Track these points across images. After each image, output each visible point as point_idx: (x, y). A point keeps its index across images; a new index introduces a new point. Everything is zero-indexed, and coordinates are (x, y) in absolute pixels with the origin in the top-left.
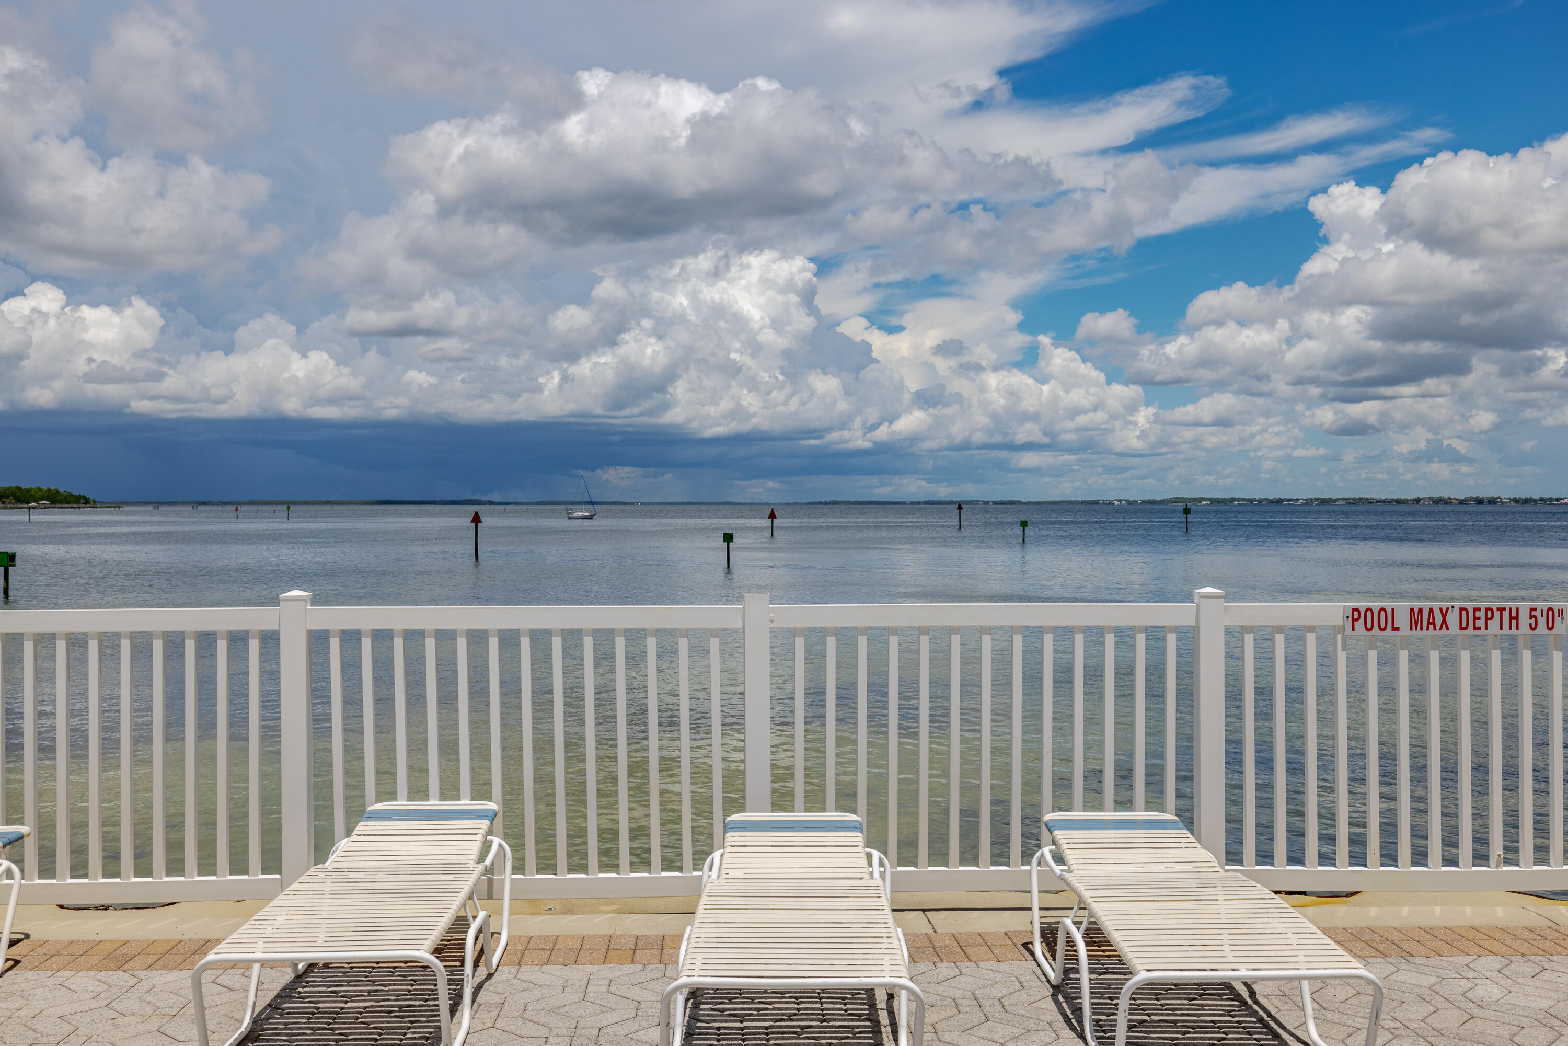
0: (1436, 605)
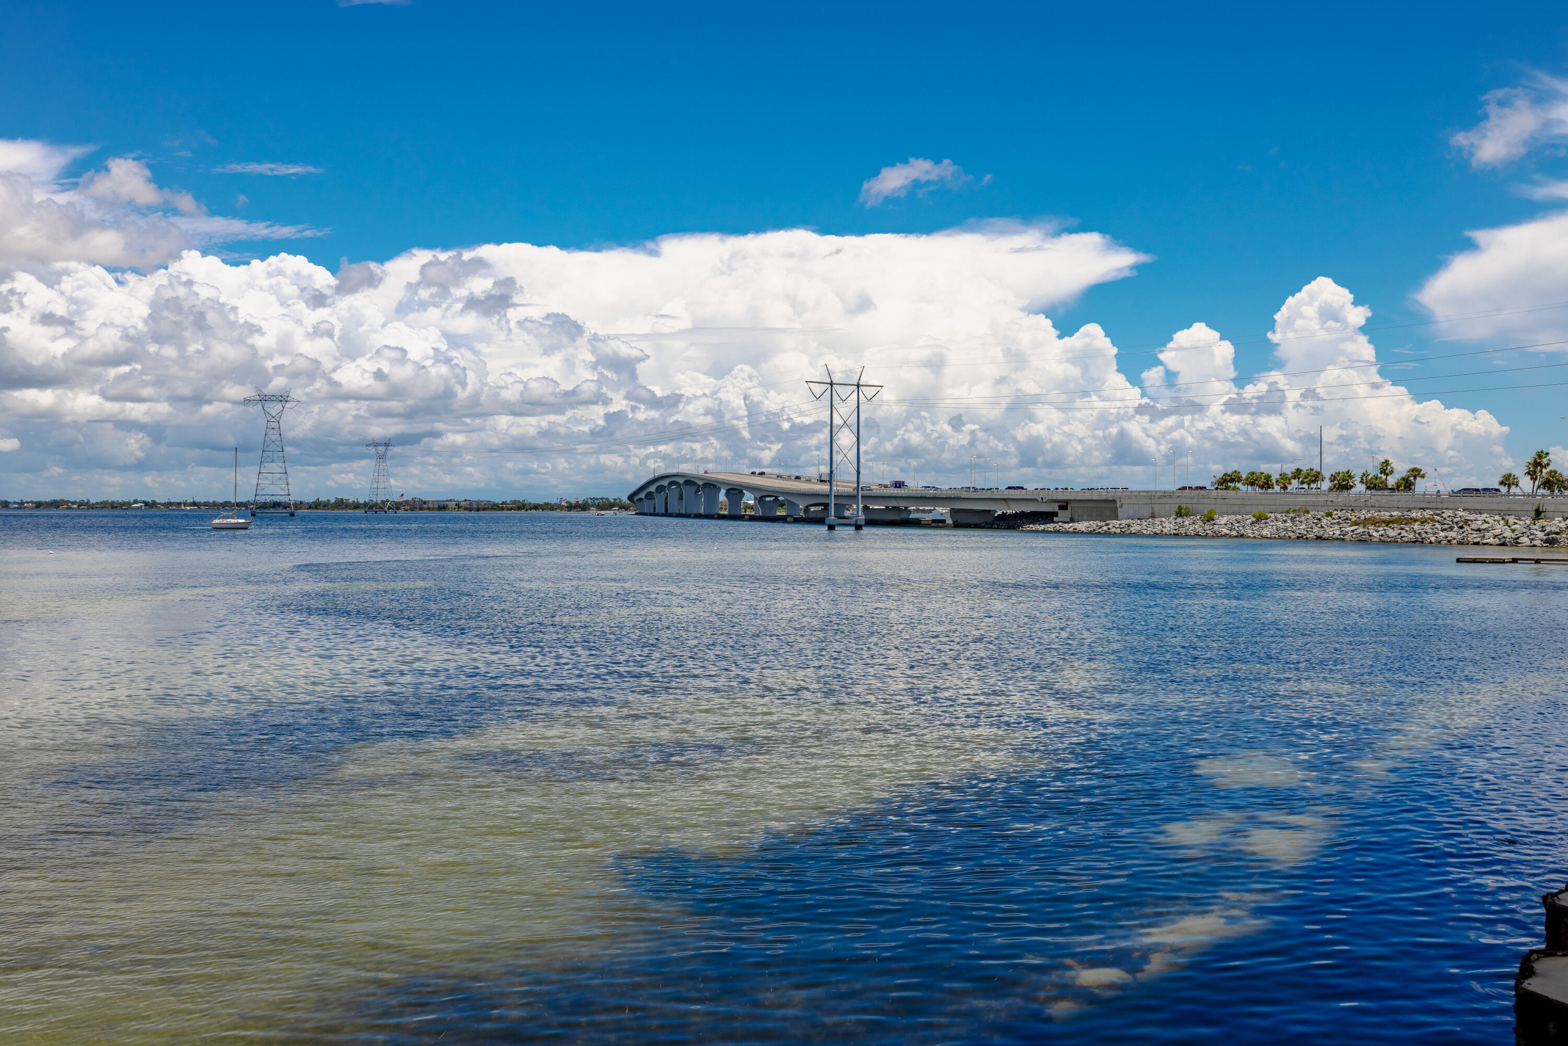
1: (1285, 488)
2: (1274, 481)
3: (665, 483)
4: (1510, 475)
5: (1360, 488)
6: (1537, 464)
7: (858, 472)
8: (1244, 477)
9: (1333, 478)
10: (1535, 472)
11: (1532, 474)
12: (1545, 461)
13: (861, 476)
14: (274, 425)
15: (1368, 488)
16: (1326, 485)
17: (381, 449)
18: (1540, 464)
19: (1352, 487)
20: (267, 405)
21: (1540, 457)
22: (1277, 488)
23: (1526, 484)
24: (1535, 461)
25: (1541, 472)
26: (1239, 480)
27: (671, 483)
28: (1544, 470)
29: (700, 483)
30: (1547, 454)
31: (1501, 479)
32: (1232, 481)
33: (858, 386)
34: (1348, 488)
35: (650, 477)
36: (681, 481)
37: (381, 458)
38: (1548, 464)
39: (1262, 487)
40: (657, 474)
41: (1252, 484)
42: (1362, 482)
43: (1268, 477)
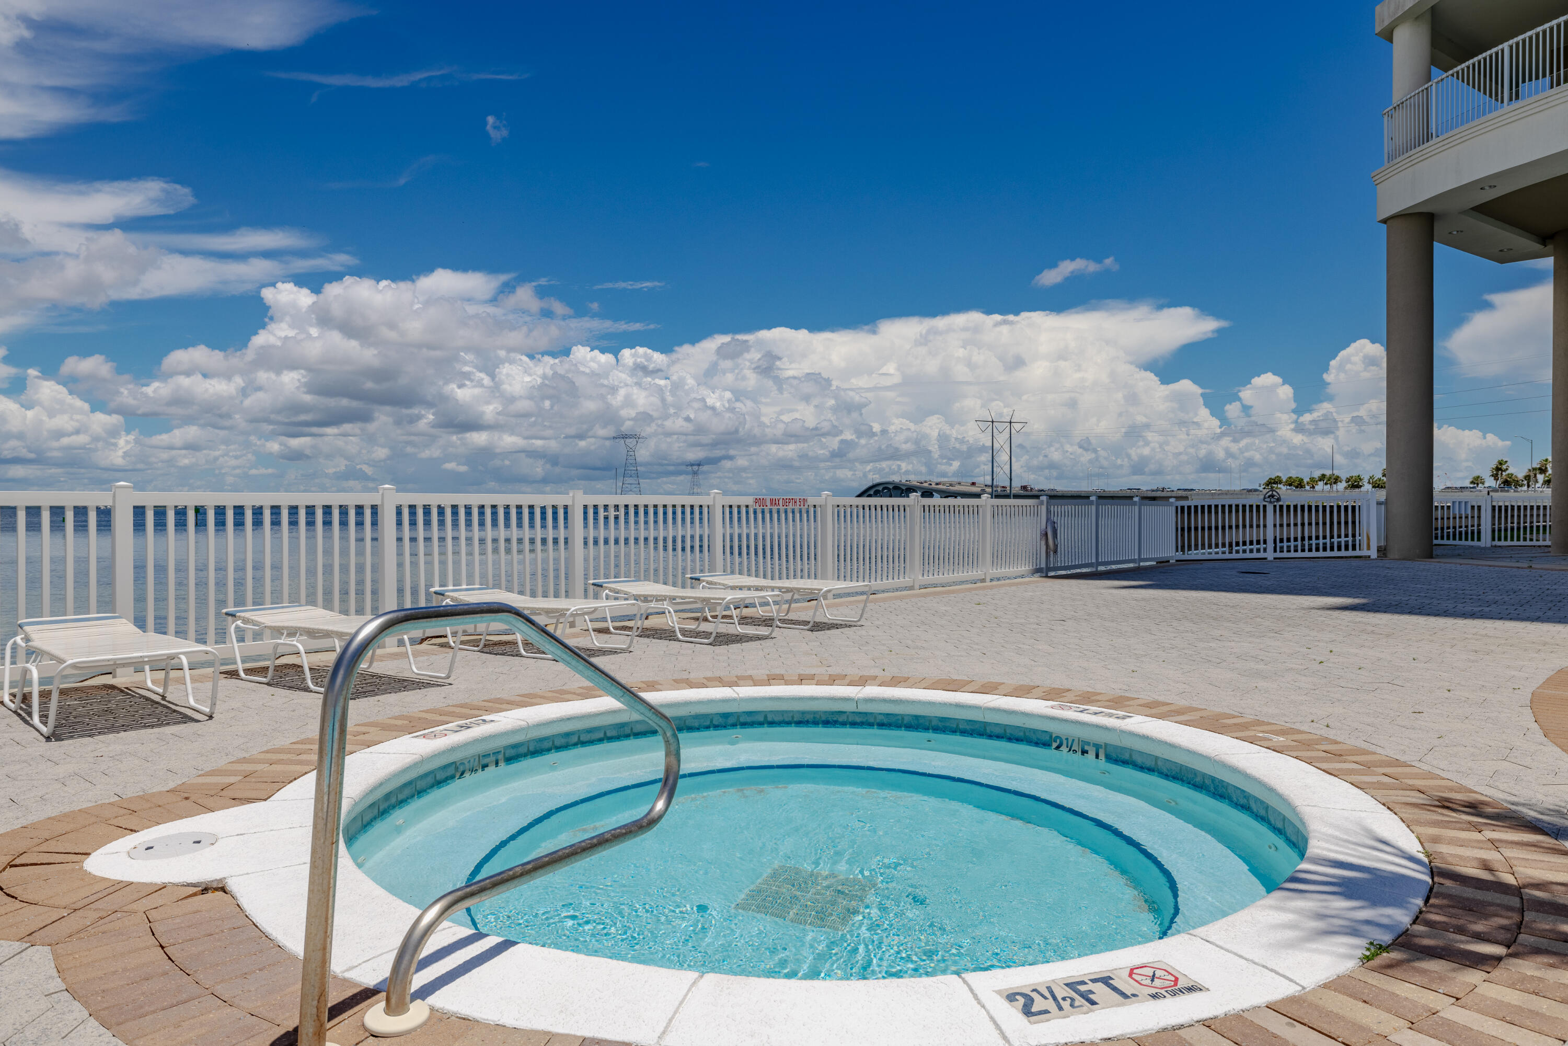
0: (777, 497)
1: (1313, 487)
2: (1305, 482)
3: (880, 488)
4: (1478, 477)
5: (1367, 487)
6: (1499, 469)
7: (1011, 479)
8: (1284, 480)
9: (1348, 480)
10: (1497, 474)
11: (1495, 477)
12: (1504, 467)
13: (1013, 482)
14: (632, 453)
15: (1374, 487)
16: (1342, 486)
17: (695, 468)
18: (1500, 469)
19: (1361, 486)
20: (628, 440)
21: (1501, 464)
22: (1308, 488)
23: (1490, 482)
24: (1497, 467)
25: (1502, 474)
26: (1280, 482)
27: (884, 488)
28: (1504, 473)
29: (904, 488)
30: (1506, 462)
31: (1471, 480)
32: (1276, 483)
33: (1010, 422)
34: (1359, 487)
35: (870, 484)
36: (891, 487)
37: (695, 473)
38: (1507, 469)
39: (1297, 487)
40: (875, 482)
41: (1290, 485)
42: (1369, 483)
43: (1301, 480)
